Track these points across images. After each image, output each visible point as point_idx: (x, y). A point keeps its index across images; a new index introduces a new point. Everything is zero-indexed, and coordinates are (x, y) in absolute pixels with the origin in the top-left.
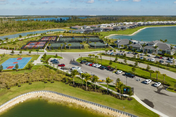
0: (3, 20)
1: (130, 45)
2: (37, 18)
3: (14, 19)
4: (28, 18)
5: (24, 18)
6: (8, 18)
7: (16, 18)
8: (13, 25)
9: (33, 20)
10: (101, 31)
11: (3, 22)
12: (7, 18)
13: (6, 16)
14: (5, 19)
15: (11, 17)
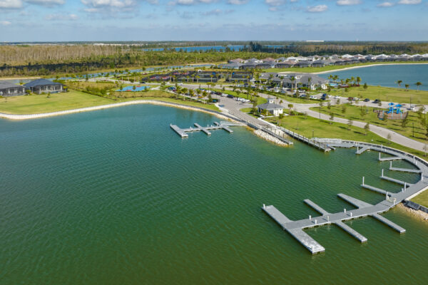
0: (122, 50)
1: (272, 79)
2: (187, 46)
3: (141, 47)
4: (168, 46)
5: (160, 46)
6: (131, 47)
7: (145, 47)
8: (137, 58)
9: (173, 50)
10: (273, 67)
11: (122, 52)
12: (128, 45)
13: (127, 43)
14: (125, 48)
15: (136, 45)
